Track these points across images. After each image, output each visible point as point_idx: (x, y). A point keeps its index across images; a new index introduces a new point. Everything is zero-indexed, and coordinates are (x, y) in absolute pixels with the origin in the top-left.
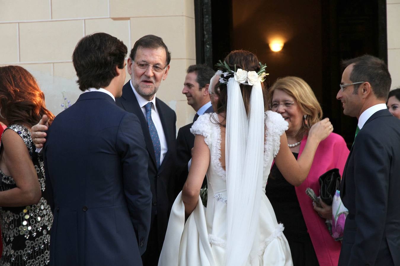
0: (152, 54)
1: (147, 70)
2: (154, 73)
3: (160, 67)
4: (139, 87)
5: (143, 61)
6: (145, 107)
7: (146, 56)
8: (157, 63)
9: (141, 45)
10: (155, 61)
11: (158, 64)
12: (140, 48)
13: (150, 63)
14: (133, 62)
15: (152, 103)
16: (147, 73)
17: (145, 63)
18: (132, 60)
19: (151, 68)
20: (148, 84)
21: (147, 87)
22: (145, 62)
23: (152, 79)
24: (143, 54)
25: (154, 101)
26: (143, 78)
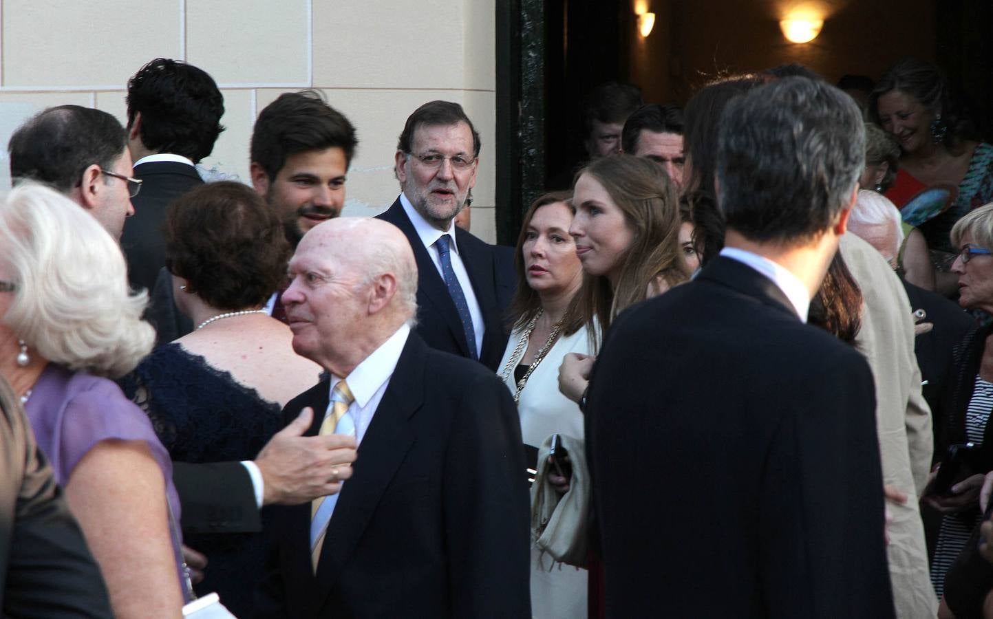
0: (447, 136)
1: (440, 167)
2: (453, 173)
3: (464, 159)
4: (427, 203)
5: (431, 151)
6: (437, 245)
7: (435, 139)
8: (459, 152)
9: (423, 120)
10: (455, 148)
11: (460, 154)
12: (421, 127)
13: (447, 152)
14: (409, 157)
15: (449, 236)
16: (443, 173)
17: (436, 153)
18: (405, 154)
19: (447, 162)
20: (444, 197)
21: (443, 202)
22: (434, 151)
23: (452, 186)
24: (430, 138)
25: (452, 232)
26: (435, 185)
